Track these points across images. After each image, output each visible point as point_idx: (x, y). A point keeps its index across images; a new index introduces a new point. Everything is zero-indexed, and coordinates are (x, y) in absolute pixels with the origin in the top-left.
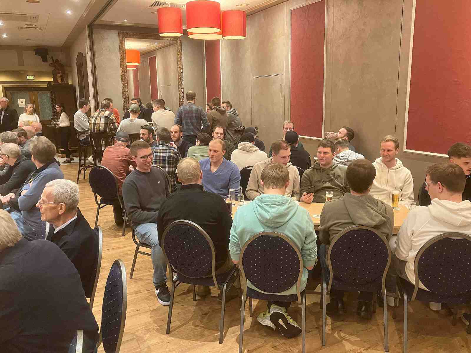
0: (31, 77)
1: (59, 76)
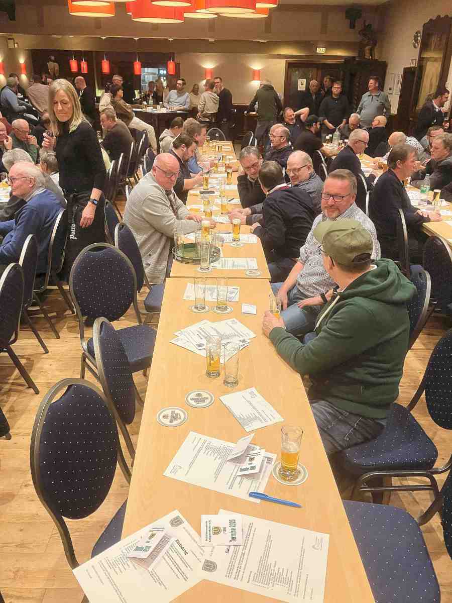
0: (321, 50)
1: (368, 49)
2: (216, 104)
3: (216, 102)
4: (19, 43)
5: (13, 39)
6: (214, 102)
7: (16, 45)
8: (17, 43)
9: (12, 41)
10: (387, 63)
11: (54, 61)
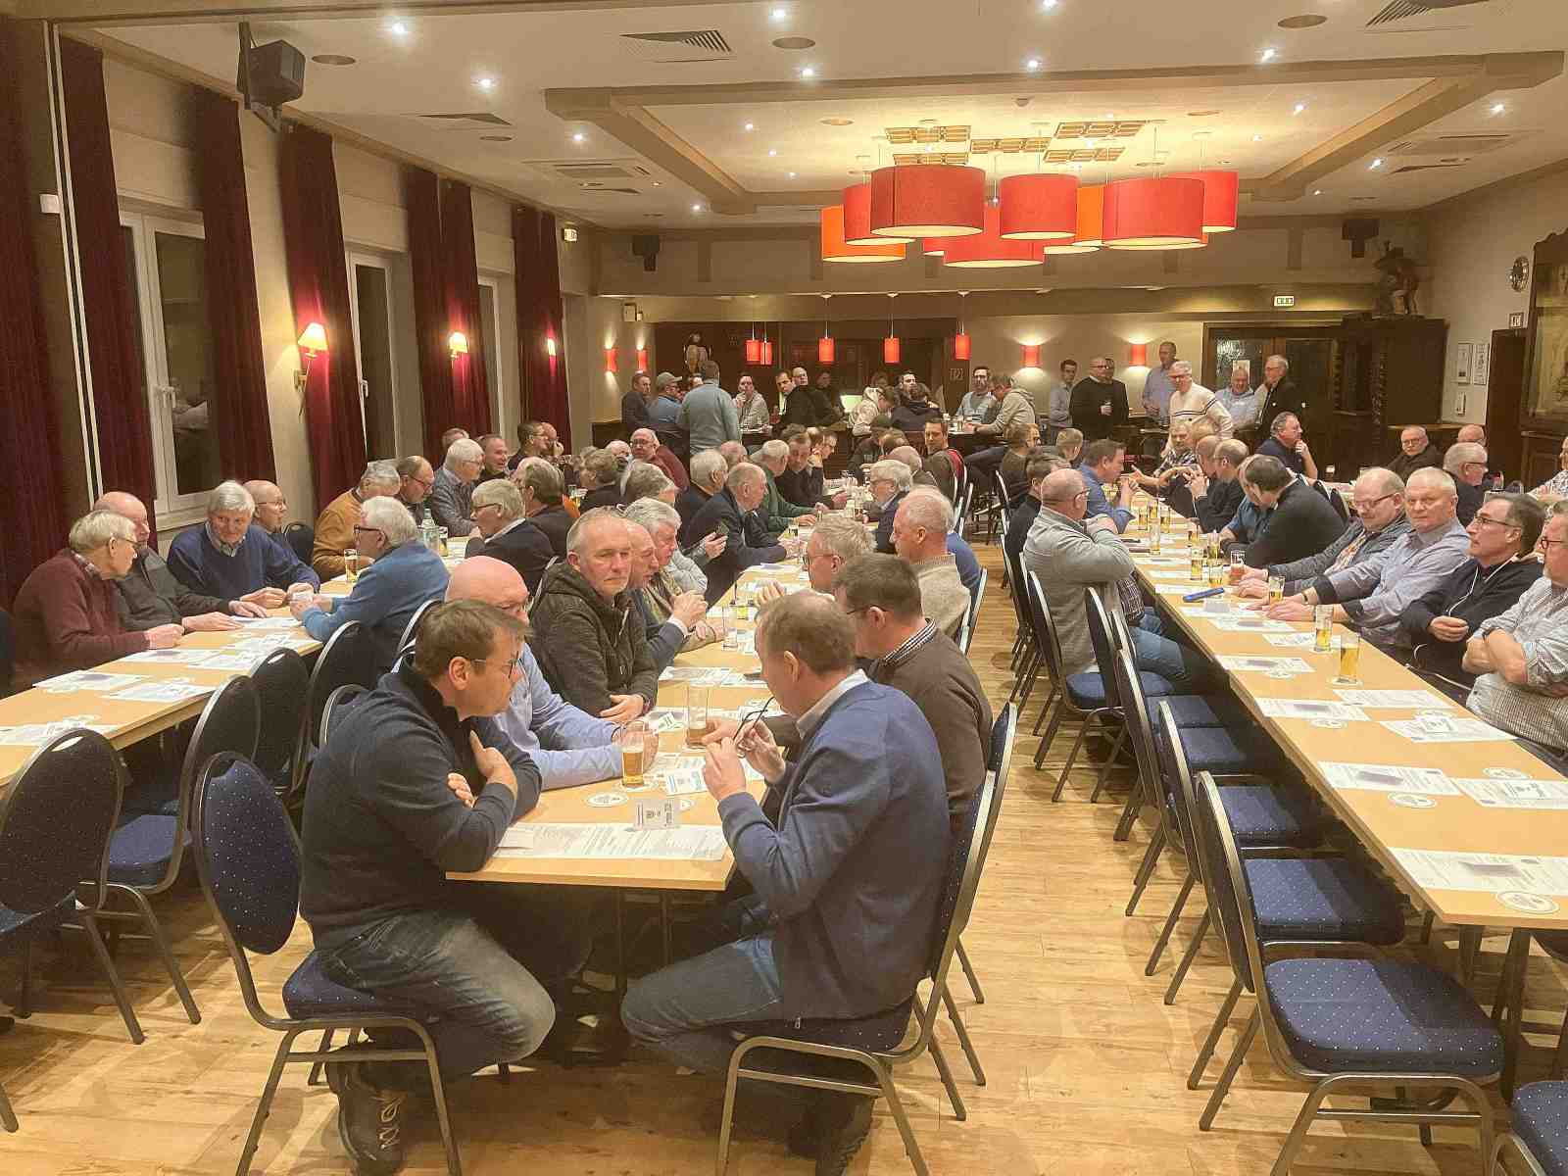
0: (1282, 301)
1: (1401, 296)
4: (646, 313)
5: (634, 304)
7: (639, 315)
8: (642, 313)
9: (633, 308)
10: (1446, 323)
11: (699, 344)
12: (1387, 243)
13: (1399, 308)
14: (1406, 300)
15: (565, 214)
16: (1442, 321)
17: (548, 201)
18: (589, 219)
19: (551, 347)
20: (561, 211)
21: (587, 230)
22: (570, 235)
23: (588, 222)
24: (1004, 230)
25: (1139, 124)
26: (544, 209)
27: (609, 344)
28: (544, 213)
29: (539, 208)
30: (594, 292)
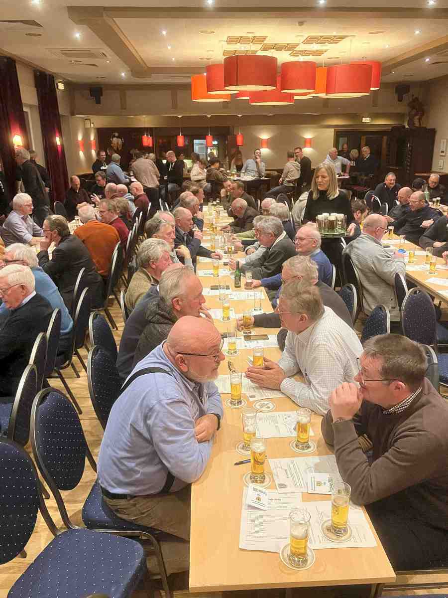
0: (366, 120)
1: (418, 119)
2: (298, 170)
3: (298, 169)
4: (94, 123)
5: (90, 120)
6: (296, 169)
7: (92, 125)
8: (93, 123)
9: (89, 121)
10: (436, 130)
11: (117, 137)
12: (413, 95)
13: (417, 124)
14: (420, 119)
15: (59, 76)
16: (434, 129)
17: (52, 69)
18: (70, 79)
19: (58, 141)
20: (57, 74)
21: (67, 84)
22: (61, 86)
23: (68, 80)
24: (283, 88)
25: (342, 38)
26: (50, 73)
27: (80, 138)
28: (50, 75)
29: (47, 73)
30: (73, 114)
